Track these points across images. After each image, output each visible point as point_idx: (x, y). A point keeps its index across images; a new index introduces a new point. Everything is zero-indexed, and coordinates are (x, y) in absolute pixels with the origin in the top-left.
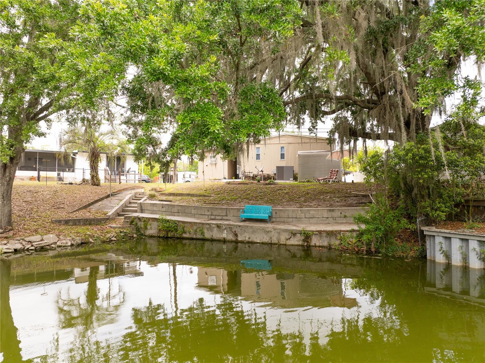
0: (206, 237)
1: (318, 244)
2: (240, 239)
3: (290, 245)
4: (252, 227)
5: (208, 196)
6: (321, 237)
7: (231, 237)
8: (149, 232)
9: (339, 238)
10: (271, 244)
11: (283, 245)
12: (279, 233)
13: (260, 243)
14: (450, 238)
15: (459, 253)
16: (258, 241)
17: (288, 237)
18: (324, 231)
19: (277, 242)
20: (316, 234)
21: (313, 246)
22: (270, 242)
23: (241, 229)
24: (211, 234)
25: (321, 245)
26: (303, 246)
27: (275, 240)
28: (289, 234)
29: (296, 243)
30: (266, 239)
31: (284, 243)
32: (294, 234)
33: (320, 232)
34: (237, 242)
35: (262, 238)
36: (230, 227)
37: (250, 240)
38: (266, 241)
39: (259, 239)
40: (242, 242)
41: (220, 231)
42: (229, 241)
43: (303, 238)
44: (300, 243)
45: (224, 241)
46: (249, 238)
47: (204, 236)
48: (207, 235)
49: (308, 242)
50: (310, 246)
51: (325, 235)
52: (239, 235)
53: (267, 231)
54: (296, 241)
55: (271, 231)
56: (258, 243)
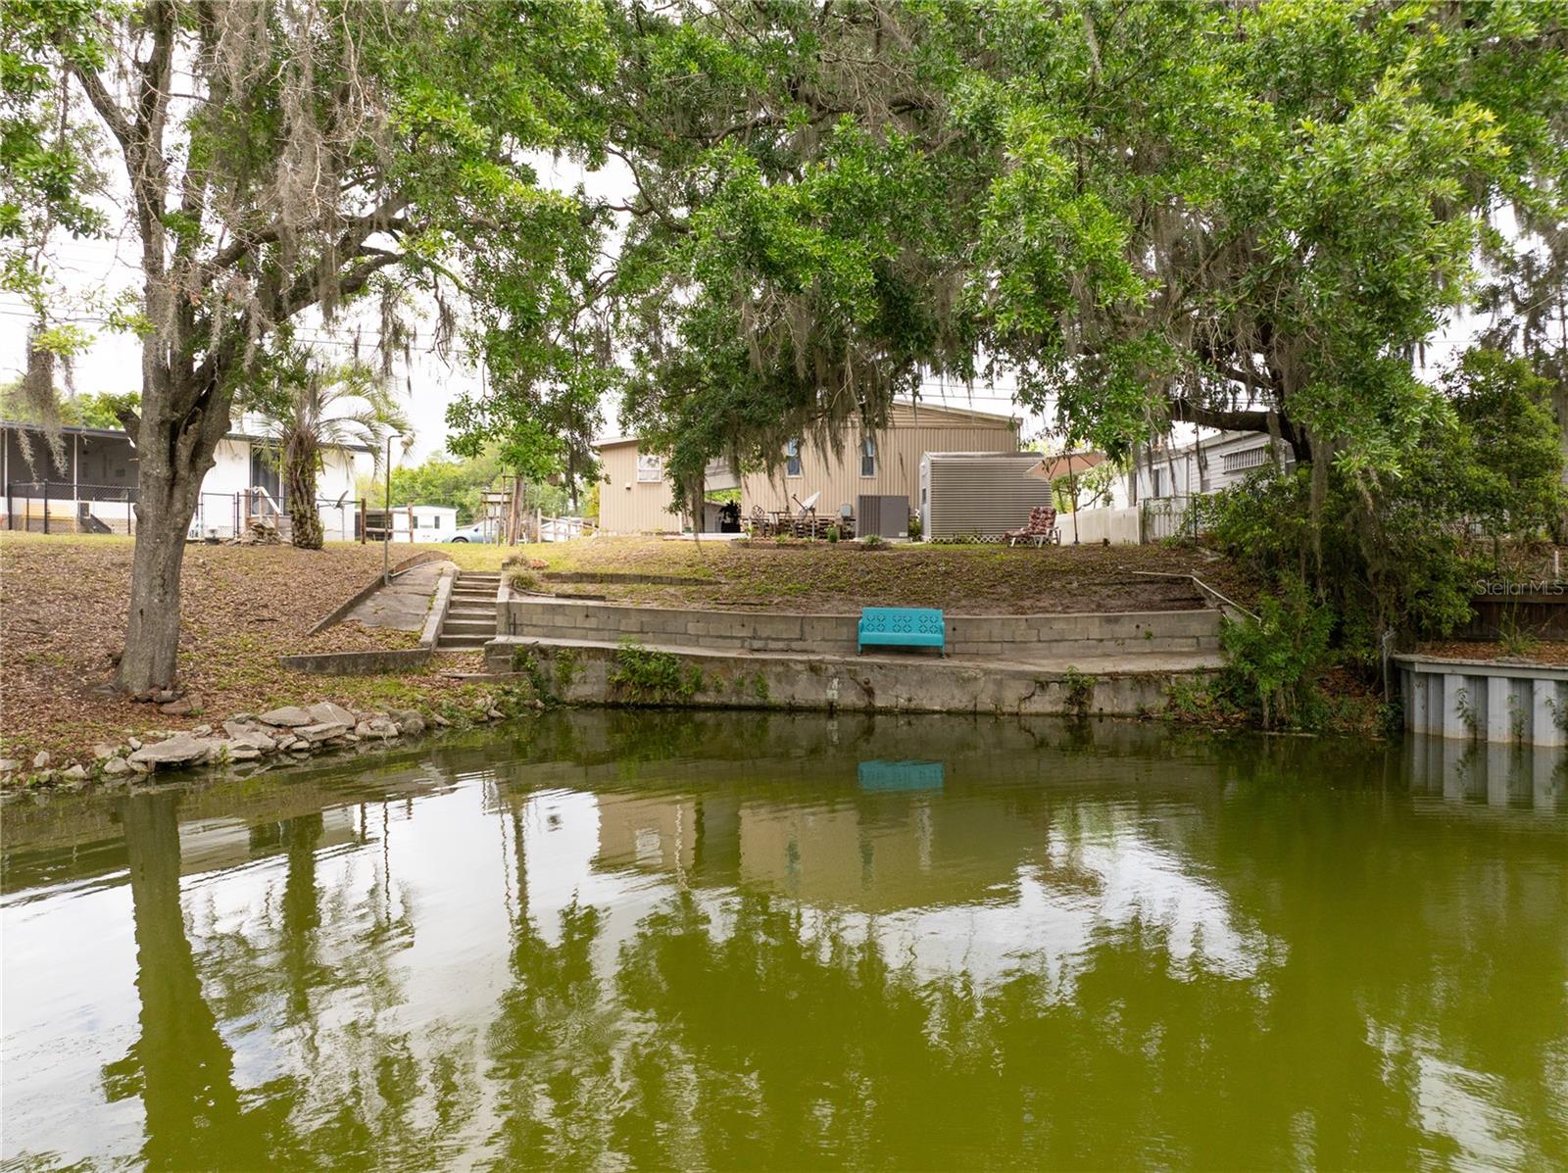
0: (773, 700)
1: (1107, 710)
2: (880, 702)
3: (1031, 715)
4: (918, 668)
5: (710, 583)
6: (1117, 690)
7: (852, 698)
8: (578, 691)
9: (1166, 690)
10: (974, 713)
11: (1011, 714)
12: (999, 684)
13: (940, 712)
14: (1485, 679)
15: (1506, 713)
16: (937, 708)
17: (1025, 693)
18: (1124, 674)
19: (992, 707)
20: (1103, 683)
21: (1094, 715)
22: (971, 707)
23: (885, 675)
24: (789, 690)
25: (1117, 710)
26: (1065, 715)
27: (986, 703)
28: (1028, 686)
29: (1049, 709)
30: (960, 700)
31: (1016, 710)
32: (1042, 684)
33: (1114, 677)
34: (870, 712)
35: (947, 698)
36: (850, 671)
37: (912, 705)
38: (961, 706)
39: (939, 701)
40: (886, 712)
41: (819, 682)
42: (845, 711)
43: (1067, 694)
44: (1060, 708)
45: (831, 710)
46: (910, 700)
47: (766, 697)
48: (777, 695)
49: (1081, 704)
50: (1086, 716)
51: (1127, 684)
52: (877, 692)
53: (963, 679)
54: (1047, 703)
55: (976, 679)
56: (934, 712)
